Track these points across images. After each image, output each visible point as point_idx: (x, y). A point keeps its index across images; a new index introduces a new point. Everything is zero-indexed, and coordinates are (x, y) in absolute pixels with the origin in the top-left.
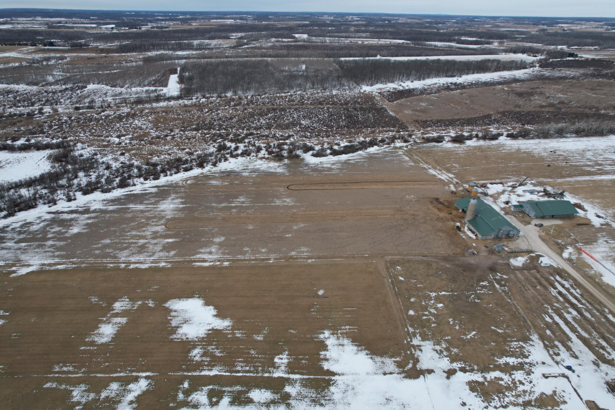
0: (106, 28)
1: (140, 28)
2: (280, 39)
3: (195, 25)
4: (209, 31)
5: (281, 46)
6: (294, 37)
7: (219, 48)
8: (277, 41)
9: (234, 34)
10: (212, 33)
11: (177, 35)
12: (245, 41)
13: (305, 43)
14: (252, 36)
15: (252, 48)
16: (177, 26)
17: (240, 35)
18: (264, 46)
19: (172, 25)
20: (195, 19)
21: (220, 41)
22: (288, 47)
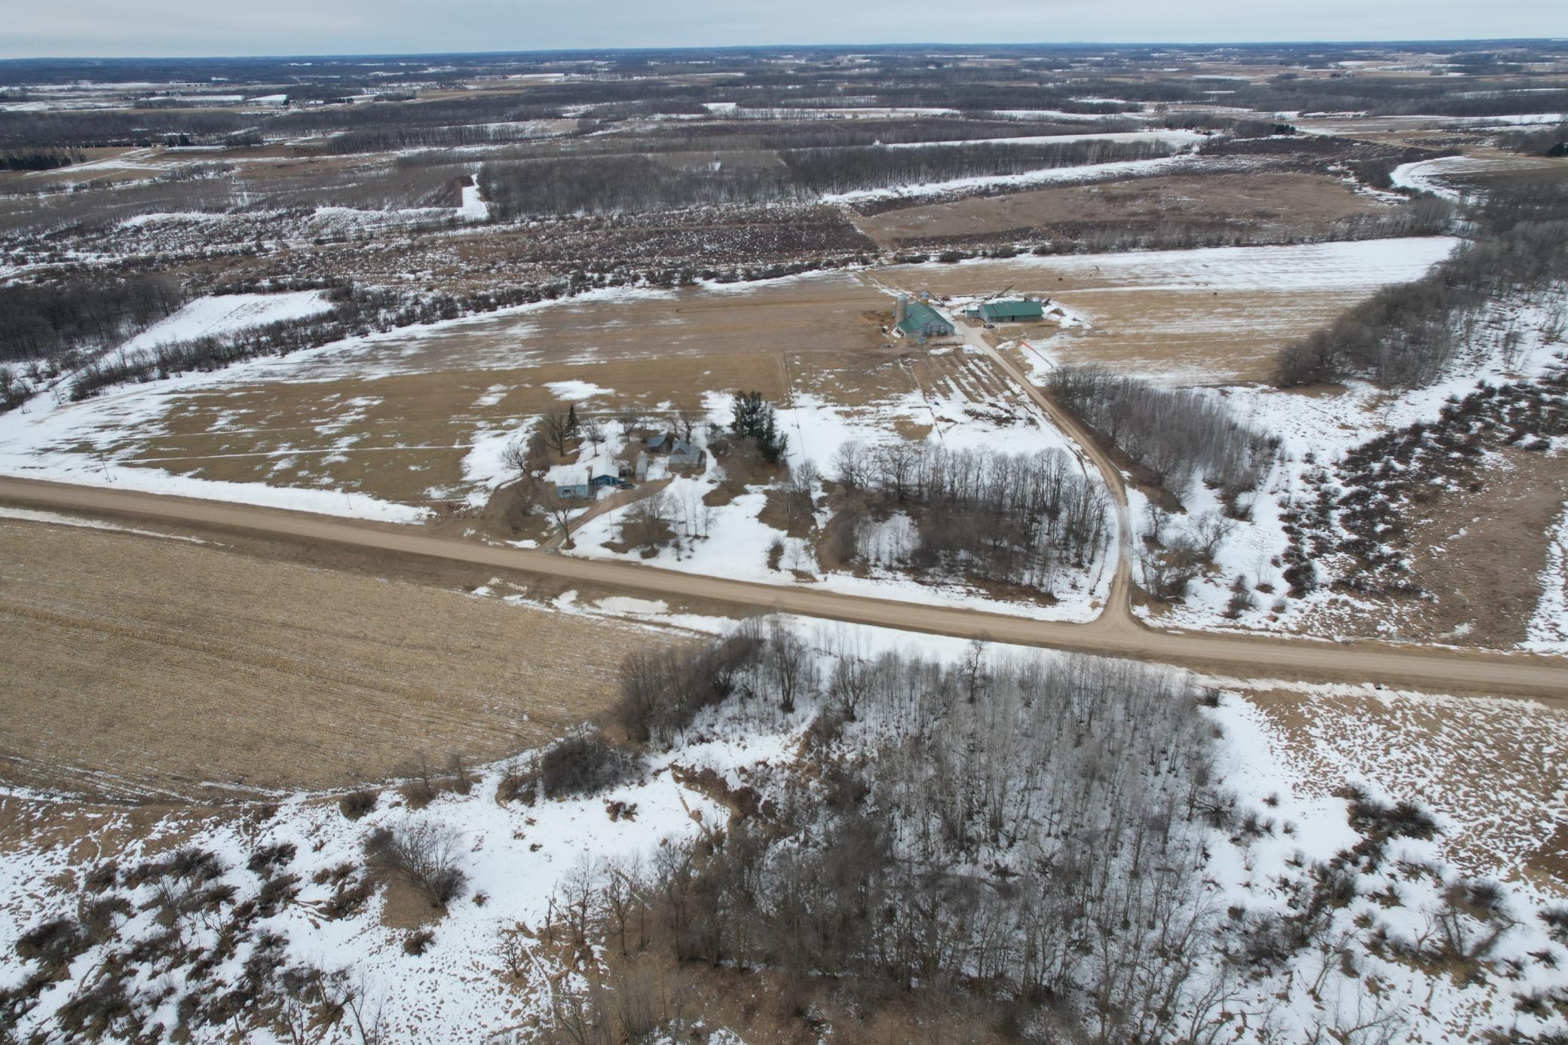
0: (271, 103)
1: (350, 101)
2: (674, 116)
3: (473, 88)
4: (513, 102)
5: (675, 129)
6: (704, 110)
7: (543, 138)
8: (666, 120)
9: (570, 108)
10: (522, 108)
11: (442, 113)
12: (598, 121)
13: (729, 123)
14: (610, 110)
15: (614, 135)
16: (431, 93)
17: (583, 108)
18: (638, 130)
19: (421, 93)
20: (471, 75)
21: (542, 124)
22: (691, 132)
